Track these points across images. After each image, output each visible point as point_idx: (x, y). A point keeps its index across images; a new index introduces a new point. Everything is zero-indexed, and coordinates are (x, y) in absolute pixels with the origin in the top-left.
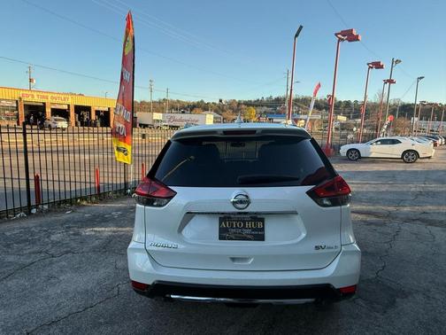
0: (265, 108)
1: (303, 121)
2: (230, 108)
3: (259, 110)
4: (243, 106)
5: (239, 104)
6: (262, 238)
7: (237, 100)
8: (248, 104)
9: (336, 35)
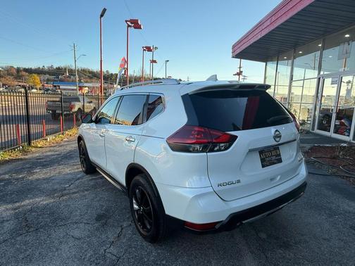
0: (47, 76)
1: (87, 88)
2: (9, 74)
3: (42, 77)
4: (24, 73)
5: (18, 70)
6: (280, 161)
7: (16, 67)
8: (29, 71)
9: (126, 21)
